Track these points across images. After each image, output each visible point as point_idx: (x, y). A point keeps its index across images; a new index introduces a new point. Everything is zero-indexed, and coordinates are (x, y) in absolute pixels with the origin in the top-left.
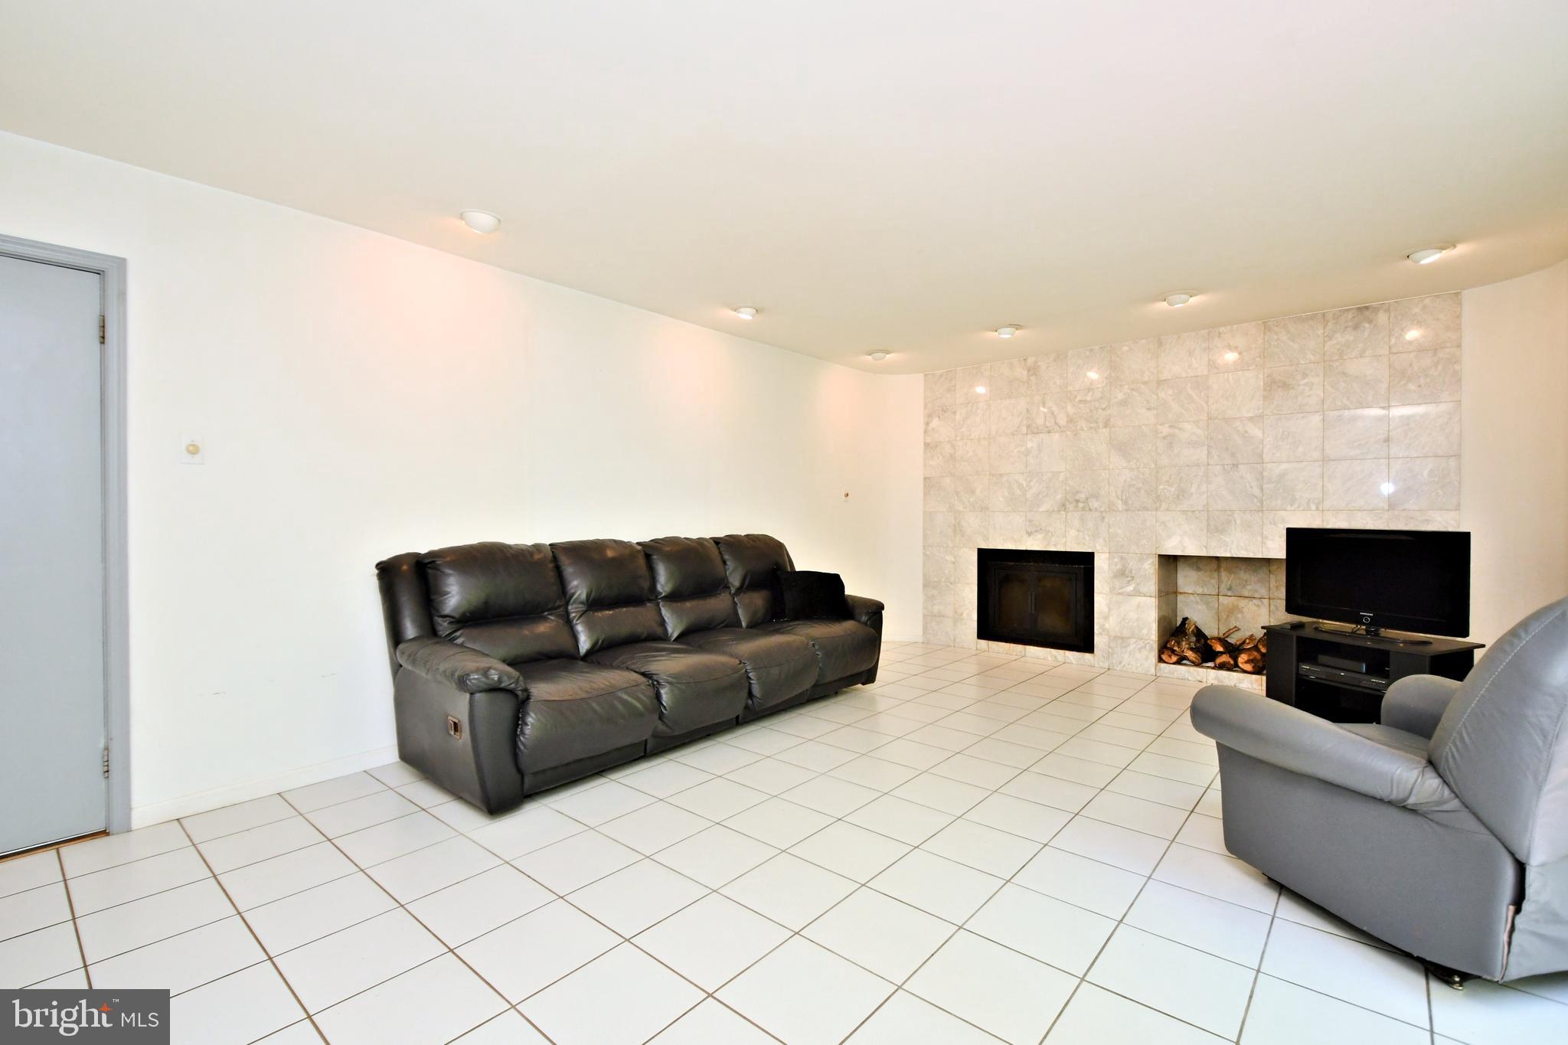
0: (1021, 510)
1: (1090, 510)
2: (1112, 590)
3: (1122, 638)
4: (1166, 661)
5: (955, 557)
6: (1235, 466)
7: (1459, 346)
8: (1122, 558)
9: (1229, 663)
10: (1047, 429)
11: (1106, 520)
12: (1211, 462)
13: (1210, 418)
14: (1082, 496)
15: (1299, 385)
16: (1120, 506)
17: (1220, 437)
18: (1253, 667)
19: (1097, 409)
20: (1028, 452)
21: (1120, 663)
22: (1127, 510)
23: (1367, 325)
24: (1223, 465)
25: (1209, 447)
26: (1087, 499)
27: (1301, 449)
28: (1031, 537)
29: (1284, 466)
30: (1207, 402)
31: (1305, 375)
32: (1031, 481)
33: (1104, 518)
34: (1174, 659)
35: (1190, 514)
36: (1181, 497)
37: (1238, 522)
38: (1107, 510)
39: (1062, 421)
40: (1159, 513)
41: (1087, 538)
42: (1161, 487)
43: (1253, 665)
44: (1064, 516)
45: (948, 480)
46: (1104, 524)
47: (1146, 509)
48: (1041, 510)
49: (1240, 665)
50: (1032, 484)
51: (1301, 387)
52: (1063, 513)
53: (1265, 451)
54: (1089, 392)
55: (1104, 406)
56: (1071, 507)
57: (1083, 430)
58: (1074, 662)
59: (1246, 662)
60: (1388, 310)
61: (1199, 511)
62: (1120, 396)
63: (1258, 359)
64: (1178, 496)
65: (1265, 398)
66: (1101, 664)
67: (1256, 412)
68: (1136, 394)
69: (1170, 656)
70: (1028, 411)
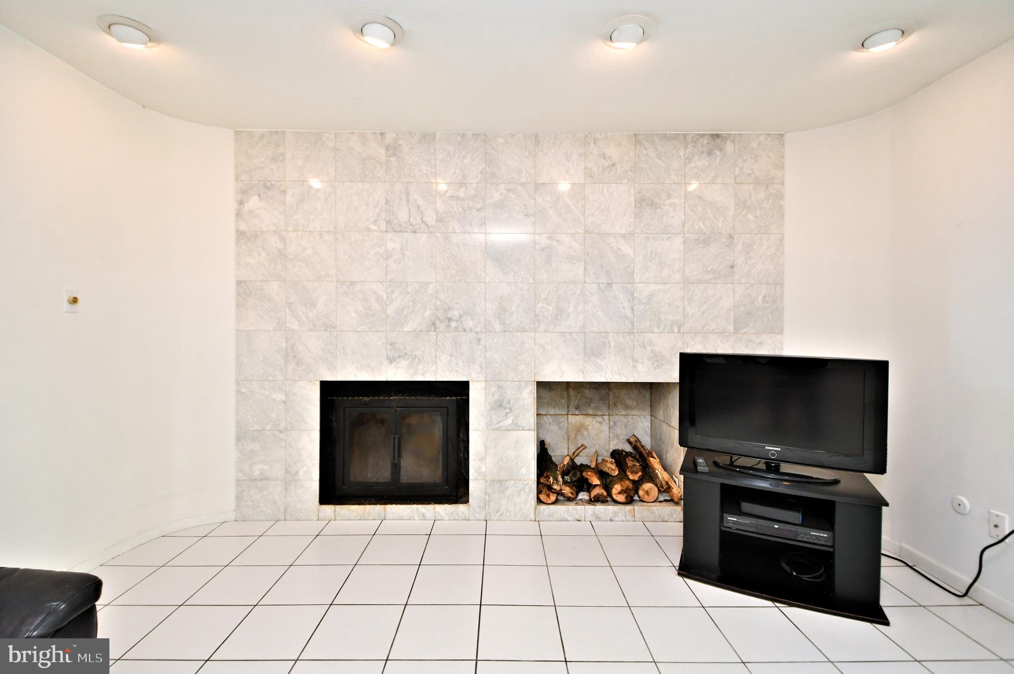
0: (380, 329)
1: (464, 330)
2: (489, 424)
3: (500, 482)
4: (545, 501)
5: (286, 394)
6: (609, 285)
7: (783, 184)
8: (499, 387)
9: (602, 495)
10: (411, 227)
11: (482, 342)
12: (587, 279)
13: (586, 232)
14: (455, 314)
15: (664, 205)
16: (497, 327)
17: (596, 253)
18: (626, 498)
19: (470, 209)
20: (388, 256)
21: (498, 511)
22: (505, 331)
23: (718, 153)
24: (599, 284)
25: (586, 263)
26: (461, 317)
27: (666, 271)
28: (394, 364)
29: (652, 287)
30: (584, 214)
31: (669, 196)
32: (392, 292)
33: (479, 340)
34: (553, 498)
35: (568, 336)
36: (559, 318)
37: (612, 344)
38: (484, 330)
39: (431, 219)
40: (537, 335)
41: (461, 364)
42: (539, 305)
43: (625, 495)
44: (435, 337)
45: (275, 286)
46: (480, 347)
47: (524, 330)
48: (406, 329)
49: (614, 497)
50: (394, 296)
51: (666, 207)
52: (433, 333)
53: (636, 270)
54: (462, 187)
55: (479, 206)
56: (442, 327)
57: (455, 233)
58: (446, 518)
59: (620, 493)
60: (733, 141)
61: (577, 333)
62: (497, 196)
63: (630, 173)
64: (556, 316)
65: (636, 215)
66: (477, 515)
67: (628, 229)
68: (514, 196)
69: (548, 496)
70: (387, 202)
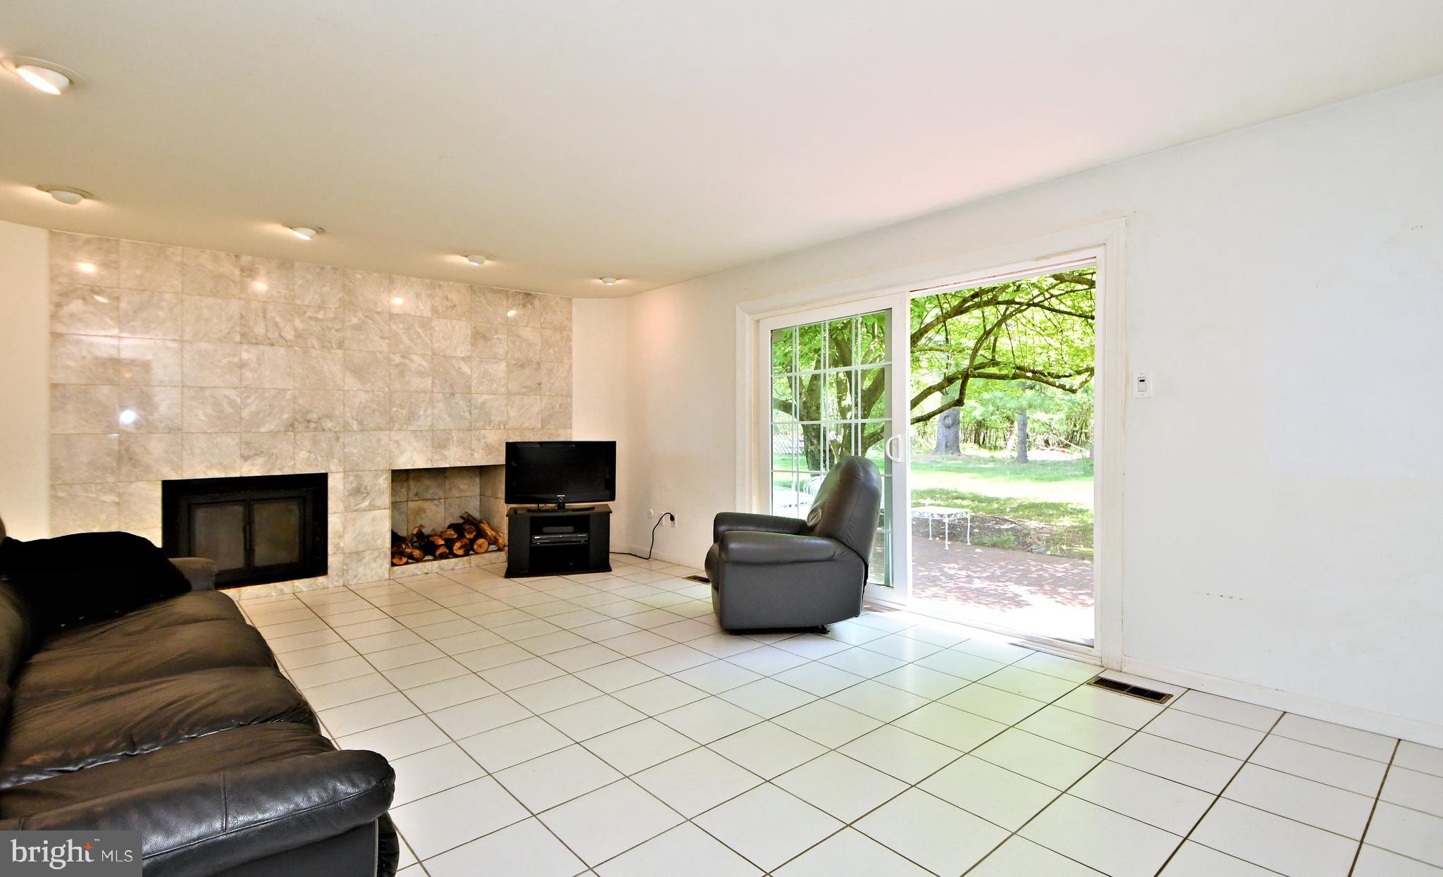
0: (234, 430)
1: (324, 430)
2: (347, 508)
3: (358, 553)
4: (398, 563)
5: (120, 495)
6: (453, 394)
7: (571, 330)
8: (357, 476)
9: (445, 552)
10: (268, 341)
11: (342, 440)
12: (435, 390)
13: (434, 354)
14: (314, 416)
15: (493, 338)
16: (355, 426)
17: (442, 370)
18: (465, 551)
19: (330, 329)
20: (242, 365)
21: (356, 577)
22: (362, 430)
23: (529, 306)
24: (444, 393)
25: (434, 378)
26: (319, 419)
27: (495, 385)
28: (249, 462)
29: (485, 397)
30: (431, 341)
31: (496, 332)
32: (248, 397)
33: (338, 438)
34: (405, 560)
35: (419, 433)
36: (411, 419)
37: (455, 439)
38: (342, 430)
39: (289, 334)
40: (392, 433)
41: (320, 459)
42: (394, 409)
43: (464, 549)
44: (293, 437)
45: (105, 389)
46: (339, 444)
47: (381, 429)
48: (262, 430)
49: (455, 552)
50: (250, 401)
51: (495, 340)
52: (290, 433)
53: (473, 384)
54: (320, 310)
55: (338, 328)
56: (300, 427)
57: (313, 347)
58: (305, 589)
59: (459, 549)
60: (540, 299)
61: (426, 431)
62: (355, 320)
63: (467, 313)
64: (409, 417)
65: (472, 344)
66: (336, 583)
67: (467, 354)
68: (371, 322)
69: (401, 559)
70: (242, 317)
